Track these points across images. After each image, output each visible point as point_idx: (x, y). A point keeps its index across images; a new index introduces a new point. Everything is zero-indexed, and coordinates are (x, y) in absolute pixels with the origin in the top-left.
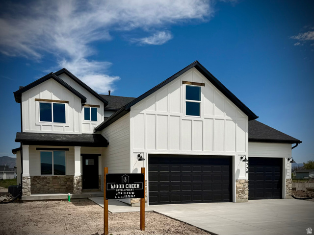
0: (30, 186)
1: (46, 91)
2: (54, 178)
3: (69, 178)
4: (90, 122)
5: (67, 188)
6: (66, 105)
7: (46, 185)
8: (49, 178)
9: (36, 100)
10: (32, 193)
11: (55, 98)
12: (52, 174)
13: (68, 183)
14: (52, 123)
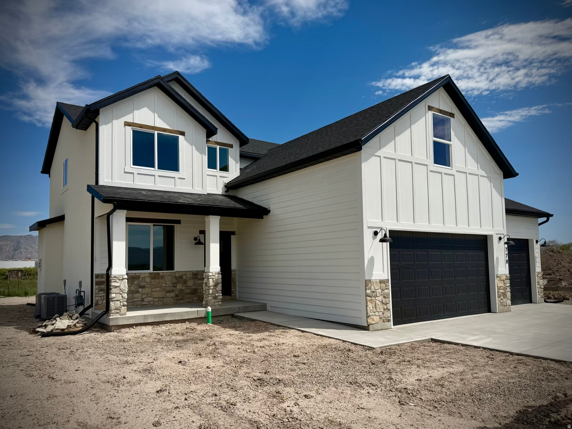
0: (126, 296)
1: (146, 108)
2: (153, 277)
3: (181, 277)
4: (217, 172)
5: (177, 296)
6: (181, 138)
7: (138, 292)
8: (144, 278)
9: (127, 124)
10: (129, 309)
11: (160, 123)
12: (149, 269)
13: (179, 286)
14: (155, 171)
